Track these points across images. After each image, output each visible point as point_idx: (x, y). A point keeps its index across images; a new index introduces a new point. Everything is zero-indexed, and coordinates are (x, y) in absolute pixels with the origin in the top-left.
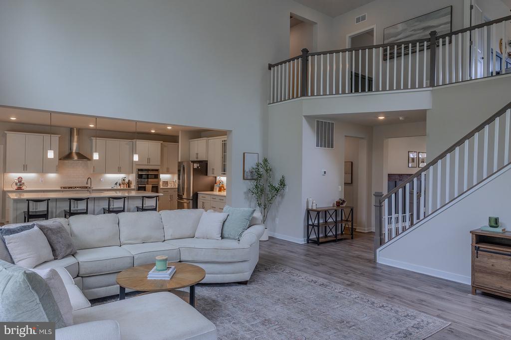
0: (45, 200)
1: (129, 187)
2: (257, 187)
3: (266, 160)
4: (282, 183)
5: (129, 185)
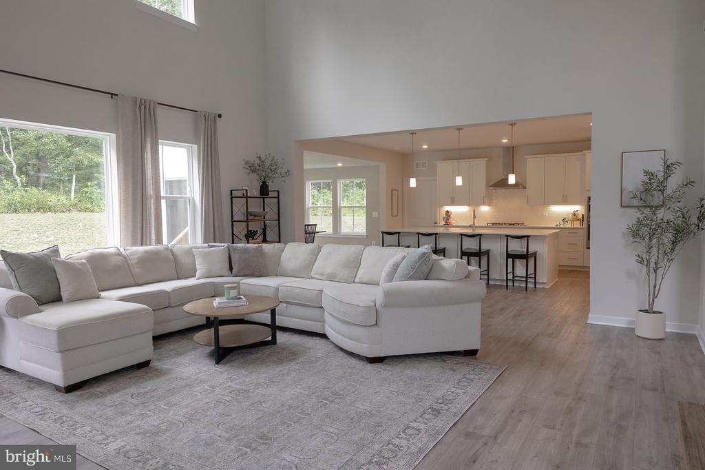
0: (395, 233)
1: (582, 225)
5: (582, 221)
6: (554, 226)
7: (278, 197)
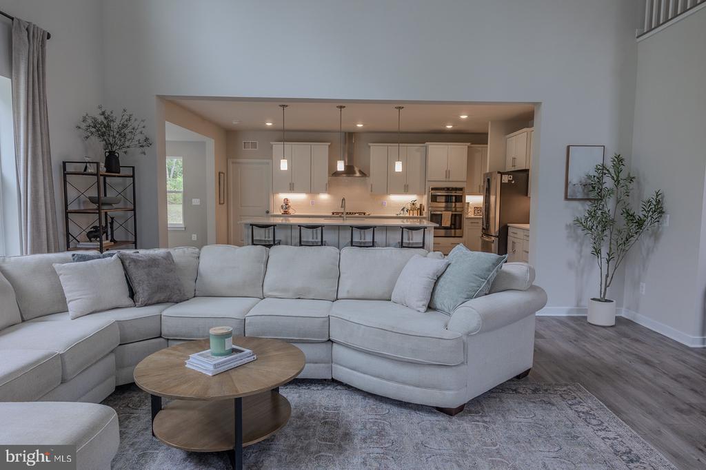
0: (270, 226)
1: (420, 215)
2: (592, 215)
3: (619, 160)
4: (658, 208)
5: (421, 211)
6: (395, 215)
7: (133, 177)
